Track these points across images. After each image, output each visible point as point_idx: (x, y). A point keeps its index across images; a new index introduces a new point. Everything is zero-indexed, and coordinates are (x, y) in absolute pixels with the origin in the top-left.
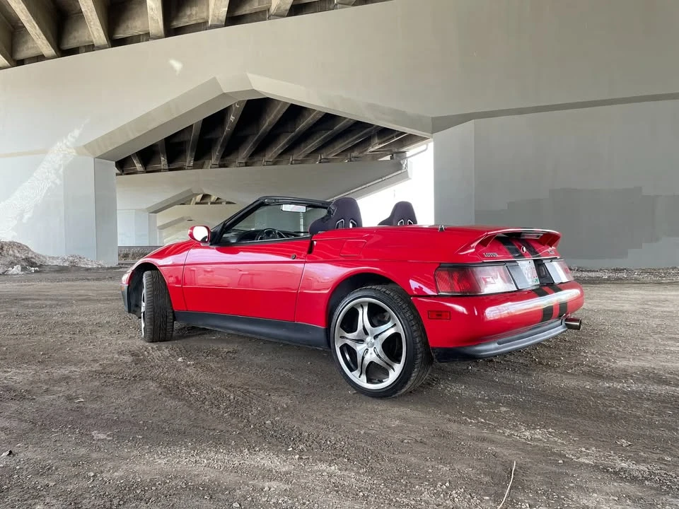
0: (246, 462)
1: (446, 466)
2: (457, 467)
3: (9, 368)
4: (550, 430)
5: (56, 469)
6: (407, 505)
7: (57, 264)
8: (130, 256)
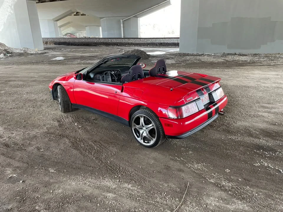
0: (101, 183)
1: (166, 184)
2: (170, 184)
3: (13, 131)
4: (204, 164)
5: (40, 188)
6: (152, 204)
7: (18, 52)
8: (48, 43)
